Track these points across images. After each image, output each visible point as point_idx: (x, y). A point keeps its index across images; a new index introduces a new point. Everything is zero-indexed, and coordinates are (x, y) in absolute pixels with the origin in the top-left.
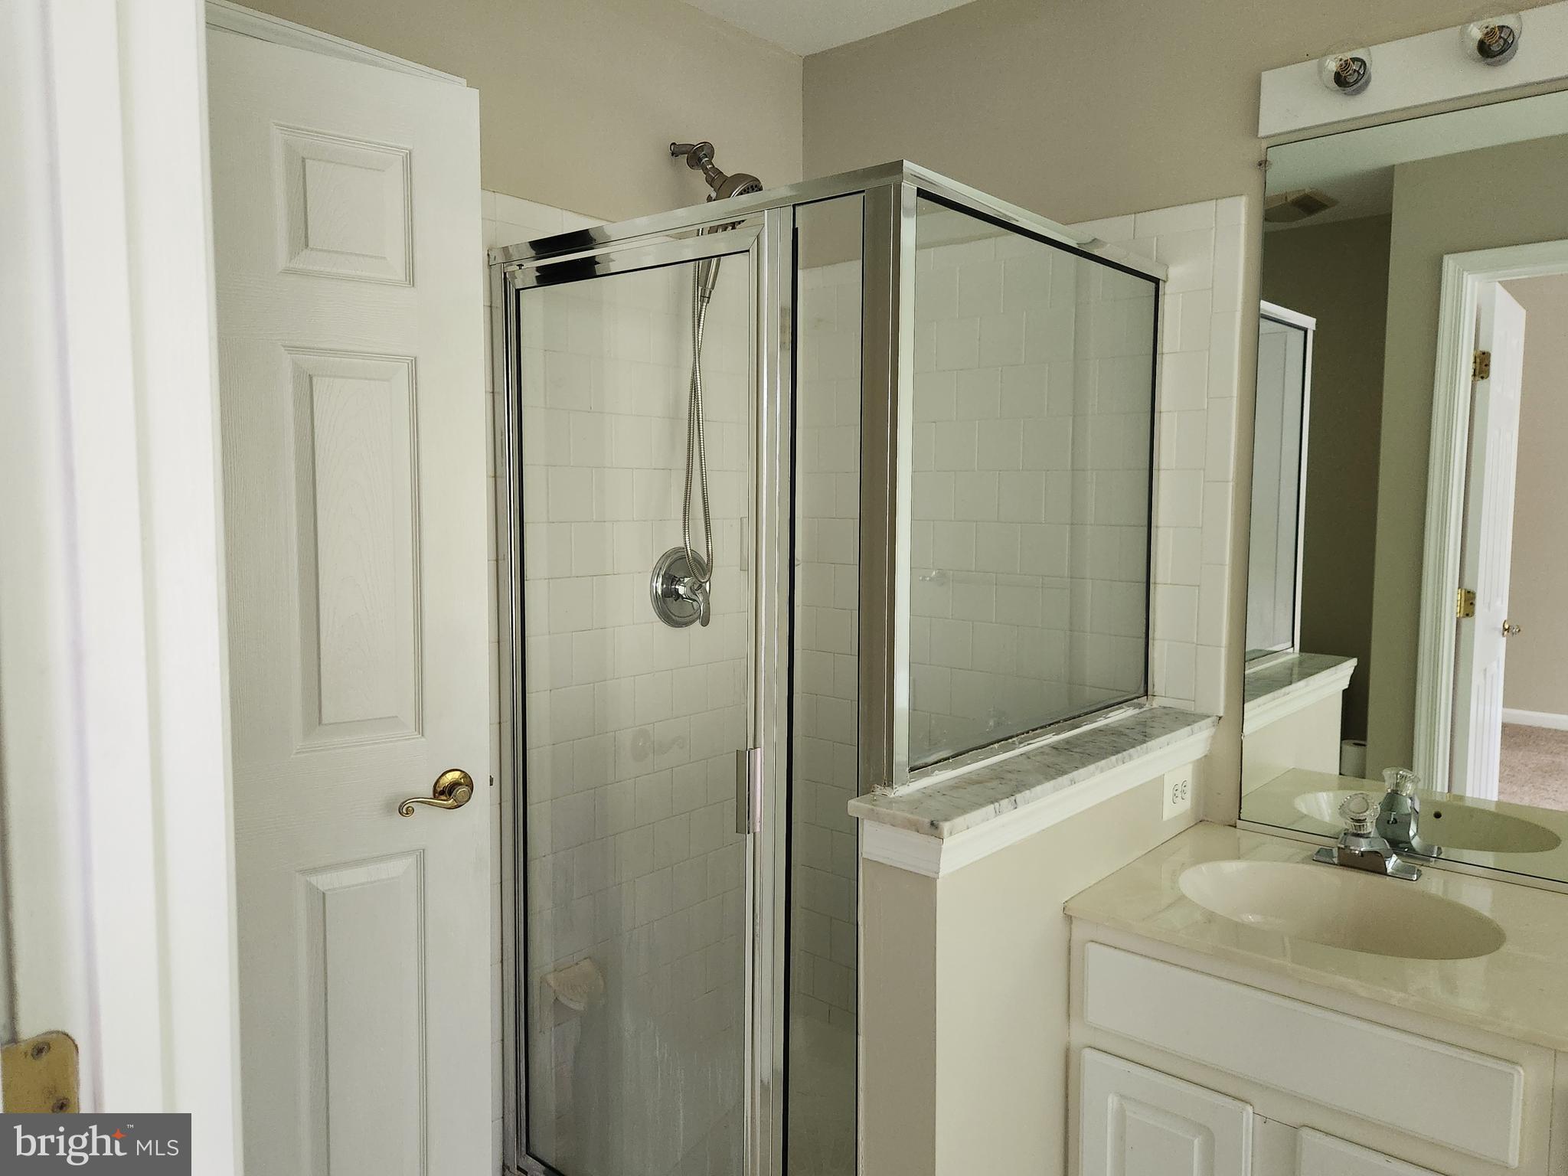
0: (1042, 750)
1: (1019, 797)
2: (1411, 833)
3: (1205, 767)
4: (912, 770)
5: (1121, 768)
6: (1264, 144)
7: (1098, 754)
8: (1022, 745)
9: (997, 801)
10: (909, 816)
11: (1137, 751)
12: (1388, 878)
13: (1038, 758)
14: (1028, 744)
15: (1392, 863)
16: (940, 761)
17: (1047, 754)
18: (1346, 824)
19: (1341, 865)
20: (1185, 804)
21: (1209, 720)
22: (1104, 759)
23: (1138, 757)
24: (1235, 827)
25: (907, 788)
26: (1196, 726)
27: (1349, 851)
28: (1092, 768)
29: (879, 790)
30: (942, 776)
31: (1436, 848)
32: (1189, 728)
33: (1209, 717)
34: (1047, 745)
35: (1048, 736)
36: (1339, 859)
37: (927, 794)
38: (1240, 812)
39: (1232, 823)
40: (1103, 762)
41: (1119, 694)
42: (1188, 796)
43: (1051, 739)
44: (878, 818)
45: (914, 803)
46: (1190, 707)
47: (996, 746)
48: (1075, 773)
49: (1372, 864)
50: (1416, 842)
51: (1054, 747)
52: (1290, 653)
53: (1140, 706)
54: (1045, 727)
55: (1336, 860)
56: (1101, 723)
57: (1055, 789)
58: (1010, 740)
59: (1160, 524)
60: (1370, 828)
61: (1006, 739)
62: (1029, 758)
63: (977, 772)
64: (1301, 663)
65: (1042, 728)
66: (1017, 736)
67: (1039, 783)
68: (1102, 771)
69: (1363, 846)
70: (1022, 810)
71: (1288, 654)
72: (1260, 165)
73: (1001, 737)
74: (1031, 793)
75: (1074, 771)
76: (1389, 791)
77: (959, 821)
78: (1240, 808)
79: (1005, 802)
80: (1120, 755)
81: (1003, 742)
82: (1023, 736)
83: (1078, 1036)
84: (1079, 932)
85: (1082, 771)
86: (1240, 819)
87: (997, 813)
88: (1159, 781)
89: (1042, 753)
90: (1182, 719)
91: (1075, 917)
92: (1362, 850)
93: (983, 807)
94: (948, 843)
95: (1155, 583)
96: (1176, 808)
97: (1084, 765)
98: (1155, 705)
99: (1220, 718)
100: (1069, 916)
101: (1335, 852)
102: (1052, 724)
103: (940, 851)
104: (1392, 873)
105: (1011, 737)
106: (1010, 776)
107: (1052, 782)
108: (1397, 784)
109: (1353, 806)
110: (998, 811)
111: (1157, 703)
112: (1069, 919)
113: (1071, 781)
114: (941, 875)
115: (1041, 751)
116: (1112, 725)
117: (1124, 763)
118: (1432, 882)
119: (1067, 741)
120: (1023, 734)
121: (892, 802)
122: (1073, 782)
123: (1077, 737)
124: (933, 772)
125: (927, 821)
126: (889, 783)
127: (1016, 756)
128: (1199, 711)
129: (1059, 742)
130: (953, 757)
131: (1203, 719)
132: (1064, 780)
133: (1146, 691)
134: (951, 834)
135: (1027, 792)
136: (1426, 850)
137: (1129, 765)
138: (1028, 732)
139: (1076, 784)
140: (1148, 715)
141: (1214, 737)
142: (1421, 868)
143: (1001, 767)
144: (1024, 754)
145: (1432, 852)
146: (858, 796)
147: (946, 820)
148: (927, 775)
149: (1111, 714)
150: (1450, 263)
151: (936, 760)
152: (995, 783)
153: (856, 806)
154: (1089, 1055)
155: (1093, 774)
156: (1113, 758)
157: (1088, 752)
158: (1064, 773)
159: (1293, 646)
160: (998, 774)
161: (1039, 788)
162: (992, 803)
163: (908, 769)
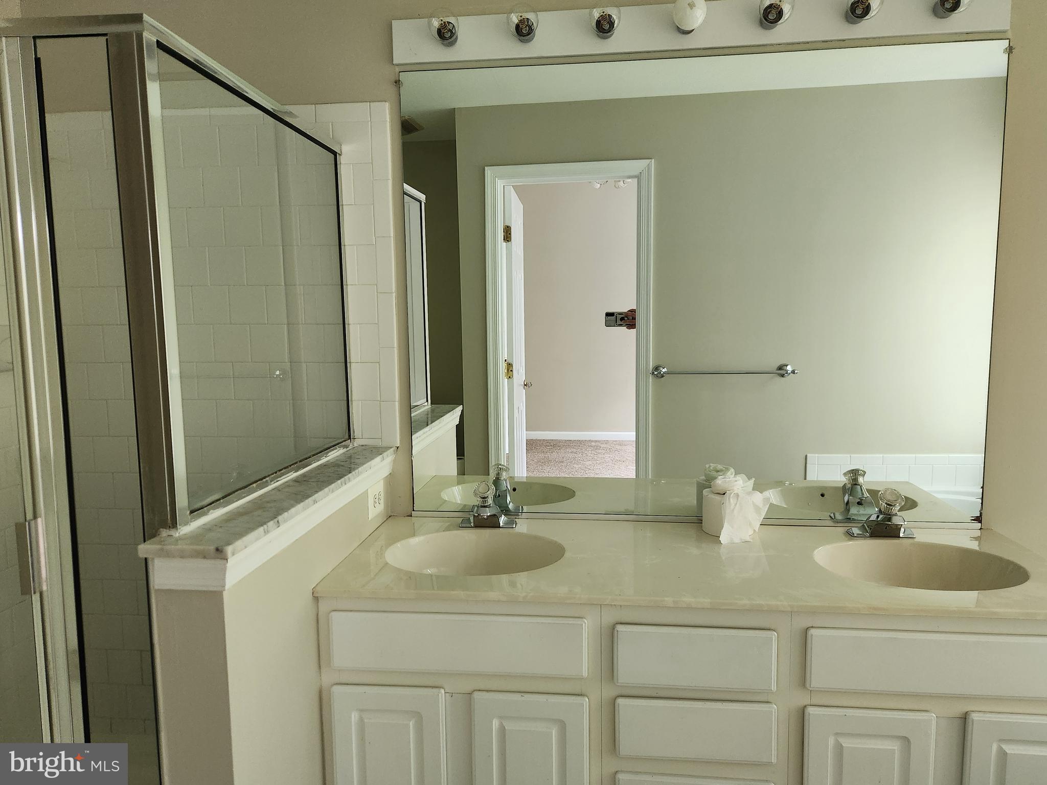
0: (288, 484)
1: (280, 518)
2: (508, 502)
3: (390, 480)
4: (192, 512)
5: (345, 487)
6: (397, 69)
7: (328, 481)
8: (273, 482)
9: (265, 523)
10: (195, 547)
11: (353, 475)
12: (501, 529)
13: (287, 490)
14: (277, 481)
15: (503, 520)
16: (213, 503)
17: (292, 486)
18: (477, 501)
19: (476, 527)
20: (380, 507)
21: (392, 449)
22: (332, 483)
23: (354, 479)
24: (411, 516)
25: (188, 528)
26: (385, 454)
27: (480, 517)
28: (326, 490)
29: (164, 533)
30: (216, 514)
31: (521, 507)
32: (381, 456)
33: (391, 448)
34: (290, 480)
35: (290, 474)
36: (474, 524)
37: (208, 529)
38: (413, 506)
39: (409, 514)
40: (333, 485)
41: (331, 440)
42: (382, 501)
43: (293, 475)
44: (168, 555)
45: (196, 537)
46: (378, 443)
47: (254, 485)
48: (316, 495)
49: (491, 523)
50: (511, 506)
51: (296, 481)
52: (428, 406)
53: (346, 447)
54: (287, 467)
55: (472, 524)
56: (324, 460)
57: (304, 509)
58: (264, 480)
59: (351, 322)
60: (490, 501)
61: (261, 479)
62: (280, 491)
63: (242, 506)
64: (433, 411)
65: (285, 468)
66: (269, 476)
67: (293, 506)
68: (333, 492)
69: (487, 513)
70: (283, 527)
71: (424, 406)
72: (396, 83)
73: (258, 479)
74: (288, 513)
75: (315, 494)
76: (494, 478)
77: (239, 543)
78: (414, 503)
79: (271, 524)
80: (343, 479)
81: (259, 482)
82: (273, 476)
83: (327, 678)
84: (324, 607)
85: (321, 493)
86: (413, 510)
87: (266, 532)
88: (365, 494)
89: (289, 486)
90: (376, 451)
91: (321, 597)
92: (488, 515)
93: (256, 529)
94: (232, 561)
95: (350, 363)
96: (376, 510)
97: (321, 489)
98: (356, 445)
99: (398, 448)
100: (316, 597)
101: (472, 519)
102: (292, 465)
103: (224, 571)
104: (502, 526)
105: (265, 478)
106: (269, 505)
107: (302, 504)
108: (498, 474)
109: (481, 490)
110: (266, 531)
111: (357, 443)
112: (316, 599)
113: (314, 501)
114: (227, 587)
115: (286, 485)
116: (331, 461)
117: (345, 484)
118: (522, 526)
119: (304, 475)
120: (273, 474)
121: (177, 540)
122: (315, 502)
123: (311, 471)
124: (208, 511)
125: (212, 548)
126: (174, 525)
127: (270, 491)
128: (384, 444)
129: (297, 477)
130: (223, 498)
131: (388, 450)
132: (310, 500)
133: (350, 436)
134: (233, 554)
135: (286, 513)
136: (516, 509)
137: (349, 485)
138: (276, 473)
139: (318, 503)
140: (351, 452)
141: (394, 461)
142: (516, 520)
143: (261, 500)
144: (275, 488)
145: (519, 510)
146: (145, 541)
147: (229, 544)
148: (205, 514)
149: (329, 454)
150: (489, 171)
151: (210, 502)
152: (259, 512)
153: (144, 549)
154: (336, 689)
155: (328, 495)
156: (339, 482)
157: (321, 480)
158: (308, 497)
159: (427, 401)
160: (259, 505)
161: (293, 510)
162: (262, 525)
163: (188, 512)
